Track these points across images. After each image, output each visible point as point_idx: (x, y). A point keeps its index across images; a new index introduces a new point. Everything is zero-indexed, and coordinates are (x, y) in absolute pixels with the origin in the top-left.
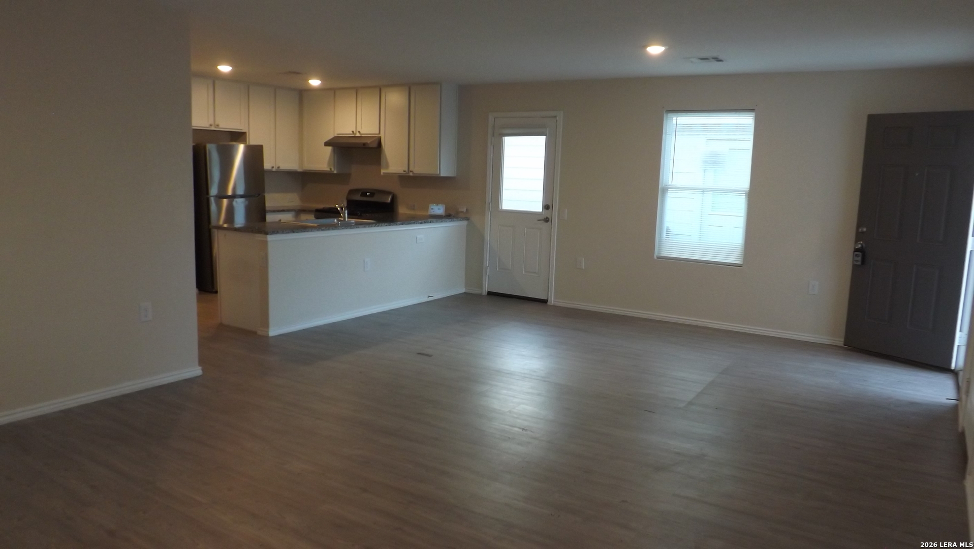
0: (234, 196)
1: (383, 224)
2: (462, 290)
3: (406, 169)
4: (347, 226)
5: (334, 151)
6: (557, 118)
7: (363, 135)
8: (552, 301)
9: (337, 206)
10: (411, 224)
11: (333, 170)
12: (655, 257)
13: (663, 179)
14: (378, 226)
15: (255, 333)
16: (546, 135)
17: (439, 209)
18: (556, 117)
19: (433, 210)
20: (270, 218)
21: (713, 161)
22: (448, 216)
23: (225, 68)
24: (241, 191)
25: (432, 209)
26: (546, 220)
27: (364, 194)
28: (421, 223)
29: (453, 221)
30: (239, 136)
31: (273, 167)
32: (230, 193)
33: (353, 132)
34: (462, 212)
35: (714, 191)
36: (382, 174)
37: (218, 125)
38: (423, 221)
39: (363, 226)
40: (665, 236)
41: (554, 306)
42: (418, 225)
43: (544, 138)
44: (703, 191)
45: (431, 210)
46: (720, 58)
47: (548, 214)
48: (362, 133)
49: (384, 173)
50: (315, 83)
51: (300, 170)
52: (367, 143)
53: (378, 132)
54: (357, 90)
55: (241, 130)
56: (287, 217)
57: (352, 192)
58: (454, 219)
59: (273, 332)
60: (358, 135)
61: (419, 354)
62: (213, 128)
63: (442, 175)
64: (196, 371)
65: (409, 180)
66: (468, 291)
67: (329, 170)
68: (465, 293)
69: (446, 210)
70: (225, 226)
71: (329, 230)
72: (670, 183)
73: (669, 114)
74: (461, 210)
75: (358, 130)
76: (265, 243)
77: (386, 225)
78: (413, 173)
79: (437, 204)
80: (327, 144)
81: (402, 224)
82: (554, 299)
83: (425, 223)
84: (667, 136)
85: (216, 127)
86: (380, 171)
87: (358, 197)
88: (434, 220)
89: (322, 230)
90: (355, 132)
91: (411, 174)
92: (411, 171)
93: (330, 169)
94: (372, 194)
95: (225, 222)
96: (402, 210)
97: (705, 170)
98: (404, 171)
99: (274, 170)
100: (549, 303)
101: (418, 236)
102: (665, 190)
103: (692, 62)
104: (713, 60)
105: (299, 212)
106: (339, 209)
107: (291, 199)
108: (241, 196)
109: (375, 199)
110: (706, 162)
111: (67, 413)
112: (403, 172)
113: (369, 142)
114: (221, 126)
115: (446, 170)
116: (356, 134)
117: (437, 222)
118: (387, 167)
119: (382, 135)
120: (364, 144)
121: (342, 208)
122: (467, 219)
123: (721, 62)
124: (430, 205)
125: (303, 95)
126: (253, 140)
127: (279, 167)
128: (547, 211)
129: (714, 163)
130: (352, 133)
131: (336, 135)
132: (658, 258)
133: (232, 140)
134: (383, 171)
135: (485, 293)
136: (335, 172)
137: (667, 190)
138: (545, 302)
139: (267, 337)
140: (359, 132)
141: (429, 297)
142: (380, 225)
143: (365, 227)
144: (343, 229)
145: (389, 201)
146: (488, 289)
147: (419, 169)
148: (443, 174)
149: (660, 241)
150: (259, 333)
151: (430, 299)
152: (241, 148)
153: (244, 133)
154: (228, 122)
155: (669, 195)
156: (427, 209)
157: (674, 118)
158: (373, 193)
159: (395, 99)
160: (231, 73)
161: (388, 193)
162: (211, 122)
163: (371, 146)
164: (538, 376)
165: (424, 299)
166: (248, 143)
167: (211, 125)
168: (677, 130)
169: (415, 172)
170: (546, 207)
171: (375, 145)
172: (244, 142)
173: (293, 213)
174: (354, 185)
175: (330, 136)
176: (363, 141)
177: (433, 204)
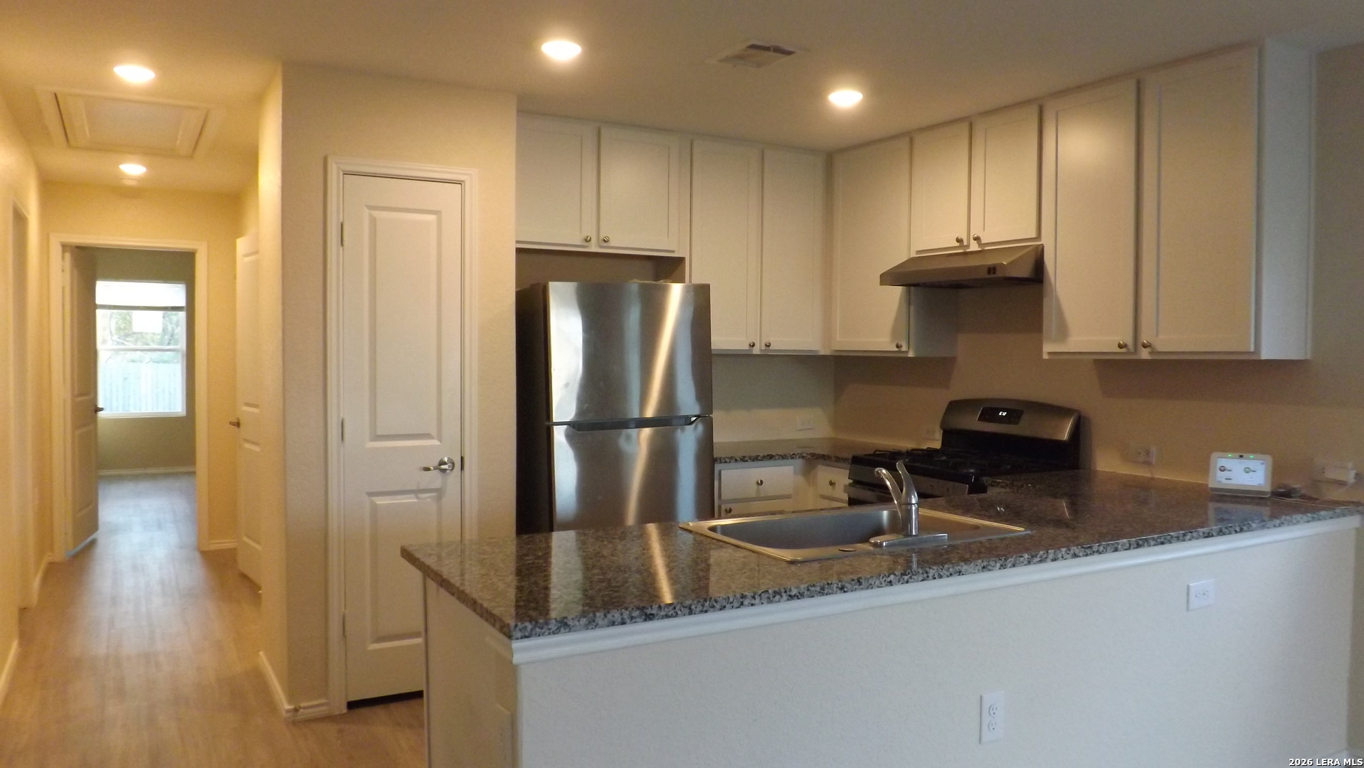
3: (1129, 340)
5: (908, 300)
7: (990, 247)
11: (904, 348)
17: (1247, 470)
19: (1226, 474)
22: (1287, 497)
23: (561, 51)
25: (1223, 469)
27: (989, 413)
28: (1209, 535)
29: (1319, 519)
30: (668, 267)
31: (754, 346)
33: (959, 240)
34: (1340, 482)
36: (1045, 357)
37: (605, 240)
38: (1216, 528)
42: (1194, 542)
45: (1220, 474)
48: (985, 240)
49: (1050, 353)
50: (845, 99)
51: (823, 351)
52: (1001, 268)
53: (1033, 235)
55: (673, 252)
56: (784, 474)
57: (955, 407)
58: (1310, 509)
60: (974, 247)
62: (593, 248)
63: (1265, 355)
65: (1136, 371)
67: (895, 348)
69: (1277, 470)
74: (1331, 474)
75: (974, 233)
78: (1152, 351)
80: (890, 278)
81: (1138, 546)
83: (1221, 533)
85: (602, 247)
86: (1041, 348)
87: (972, 423)
90: (965, 244)
91: (1145, 354)
92: (1145, 346)
93: (899, 346)
94: (1015, 416)
96: (1105, 464)
98: (1120, 346)
99: (756, 351)
107: (806, 423)
109: (1026, 428)
112: (1116, 350)
113: (1005, 264)
114: (612, 243)
115: (1279, 340)
116: (968, 246)
117: (1262, 527)
118: (1063, 333)
119: (1047, 241)
120: (992, 270)
122: (1361, 509)
124: (1214, 455)
125: (834, 163)
126: (697, 274)
127: (768, 346)
130: (955, 244)
131: (913, 255)
134: (1048, 348)
136: (911, 354)
140: (977, 239)
145: (1065, 436)
147: (1176, 337)
148: (1269, 351)
153: (680, 261)
156: (1204, 467)
158: (1017, 411)
161: (1060, 412)
162: (589, 235)
163: (1012, 273)
166: (688, 281)
167: (587, 240)
169: (1161, 347)
171: (1024, 271)
172: (681, 280)
173: (799, 462)
174: (962, 389)
175: (897, 256)
176: (991, 261)
177: (1225, 449)
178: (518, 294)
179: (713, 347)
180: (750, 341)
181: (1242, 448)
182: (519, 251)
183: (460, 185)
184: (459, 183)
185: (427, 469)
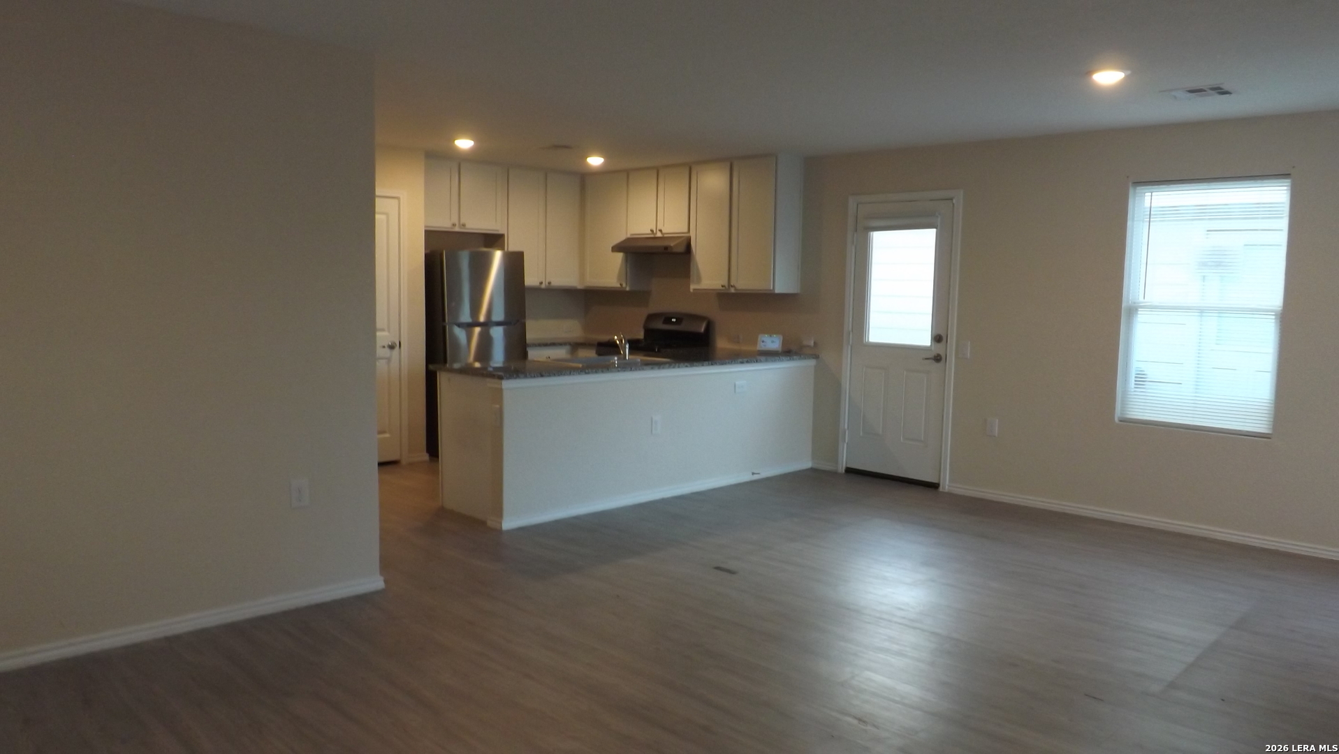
0: (486, 325)
1: (682, 364)
2: (806, 464)
3: (726, 283)
4: (626, 367)
5: (626, 260)
6: (954, 201)
7: (665, 236)
8: (946, 485)
9: (616, 337)
10: (726, 364)
11: (624, 285)
12: (1116, 420)
13: (1128, 292)
14: (674, 367)
15: (483, 523)
16: (936, 228)
17: (773, 342)
18: (952, 199)
19: (764, 344)
20: (533, 354)
21: (1216, 262)
22: (788, 352)
23: (464, 144)
24: (499, 315)
25: (763, 342)
26: (938, 359)
27: (667, 320)
28: (743, 363)
29: (793, 360)
30: (494, 240)
31: (541, 283)
32: (482, 319)
33: (652, 231)
34: (809, 346)
35: (1221, 311)
36: (691, 291)
37: (464, 225)
38: (745, 360)
39: (651, 366)
40: (1133, 386)
41: (950, 495)
42: (736, 365)
43: (933, 231)
44: (1202, 311)
45: (762, 344)
46: (1226, 87)
47: (939, 349)
48: (664, 231)
49: (694, 290)
50: (595, 161)
51: (580, 287)
52: (671, 247)
53: (686, 230)
54: (658, 171)
55: (498, 231)
56: (560, 353)
57: (651, 317)
58: (795, 357)
59: (509, 523)
60: (659, 235)
61: (718, 568)
62: (457, 229)
63: (777, 291)
64: (374, 582)
65: (731, 299)
66: (816, 466)
67: (619, 286)
68: (812, 470)
69: (784, 343)
70: (477, 365)
71: (596, 372)
72: (1141, 299)
73: (1138, 188)
74: (805, 343)
75: (659, 227)
76: (499, 393)
77: (687, 366)
78: (736, 289)
79: (770, 333)
80: (617, 248)
81: (713, 364)
82: (950, 481)
83: (747, 362)
84: (1135, 223)
85: (461, 228)
86: (690, 287)
87: (660, 325)
88: (763, 358)
89: (586, 373)
90: (655, 231)
91: (732, 290)
92: (732, 286)
93: (621, 285)
94: (679, 321)
95: (477, 359)
96: (721, 343)
97: (1204, 277)
98: (722, 286)
99: (543, 286)
100: (941, 489)
101: (737, 383)
102: (1133, 311)
103: (1175, 97)
104: (1211, 92)
105: (575, 346)
106: (618, 342)
107: (570, 328)
108: (498, 324)
109: (685, 327)
110: (1204, 265)
111: (171, 643)
112: (721, 288)
113: (672, 245)
114: (467, 226)
115: (783, 284)
116: (656, 233)
117: (766, 361)
118: (699, 280)
119: (692, 234)
120: (666, 248)
121: (621, 341)
122: (816, 357)
123: (1228, 95)
124: (761, 336)
125: (585, 178)
126: (513, 245)
127: (549, 283)
128: (939, 345)
129: (1219, 264)
130: (650, 232)
131: (629, 236)
132: (1121, 421)
133: (486, 246)
134: (693, 287)
135: (842, 469)
136: (628, 289)
137: (1137, 310)
138: (934, 486)
139: (499, 531)
140: (661, 231)
141: (753, 474)
142: (677, 365)
143: (652, 368)
144: (619, 371)
145: (702, 330)
146: (846, 464)
147: (744, 282)
148: (779, 289)
149: (1125, 392)
150: (489, 523)
151: (756, 477)
152: (498, 256)
153: (501, 236)
154: (478, 221)
155: (1139, 319)
156: (755, 342)
157: (1146, 194)
158: (681, 318)
159: (713, 181)
160: (473, 151)
161: (701, 318)
162: (455, 220)
163: (675, 250)
164: (904, 618)
165: (746, 477)
166: (506, 249)
167: (454, 225)
168: (1152, 213)
169: (739, 287)
170: (937, 339)
171: (681, 249)
172: (502, 248)
173: (568, 347)
174: (654, 308)
175: (620, 237)
176: (666, 243)
177: (764, 333)
178: (427, 256)
179: (526, 284)
180: (540, 280)
181: (770, 332)
182: (426, 231)
183: (396, 201)
184: (398, 198)
185: (384, 347)
